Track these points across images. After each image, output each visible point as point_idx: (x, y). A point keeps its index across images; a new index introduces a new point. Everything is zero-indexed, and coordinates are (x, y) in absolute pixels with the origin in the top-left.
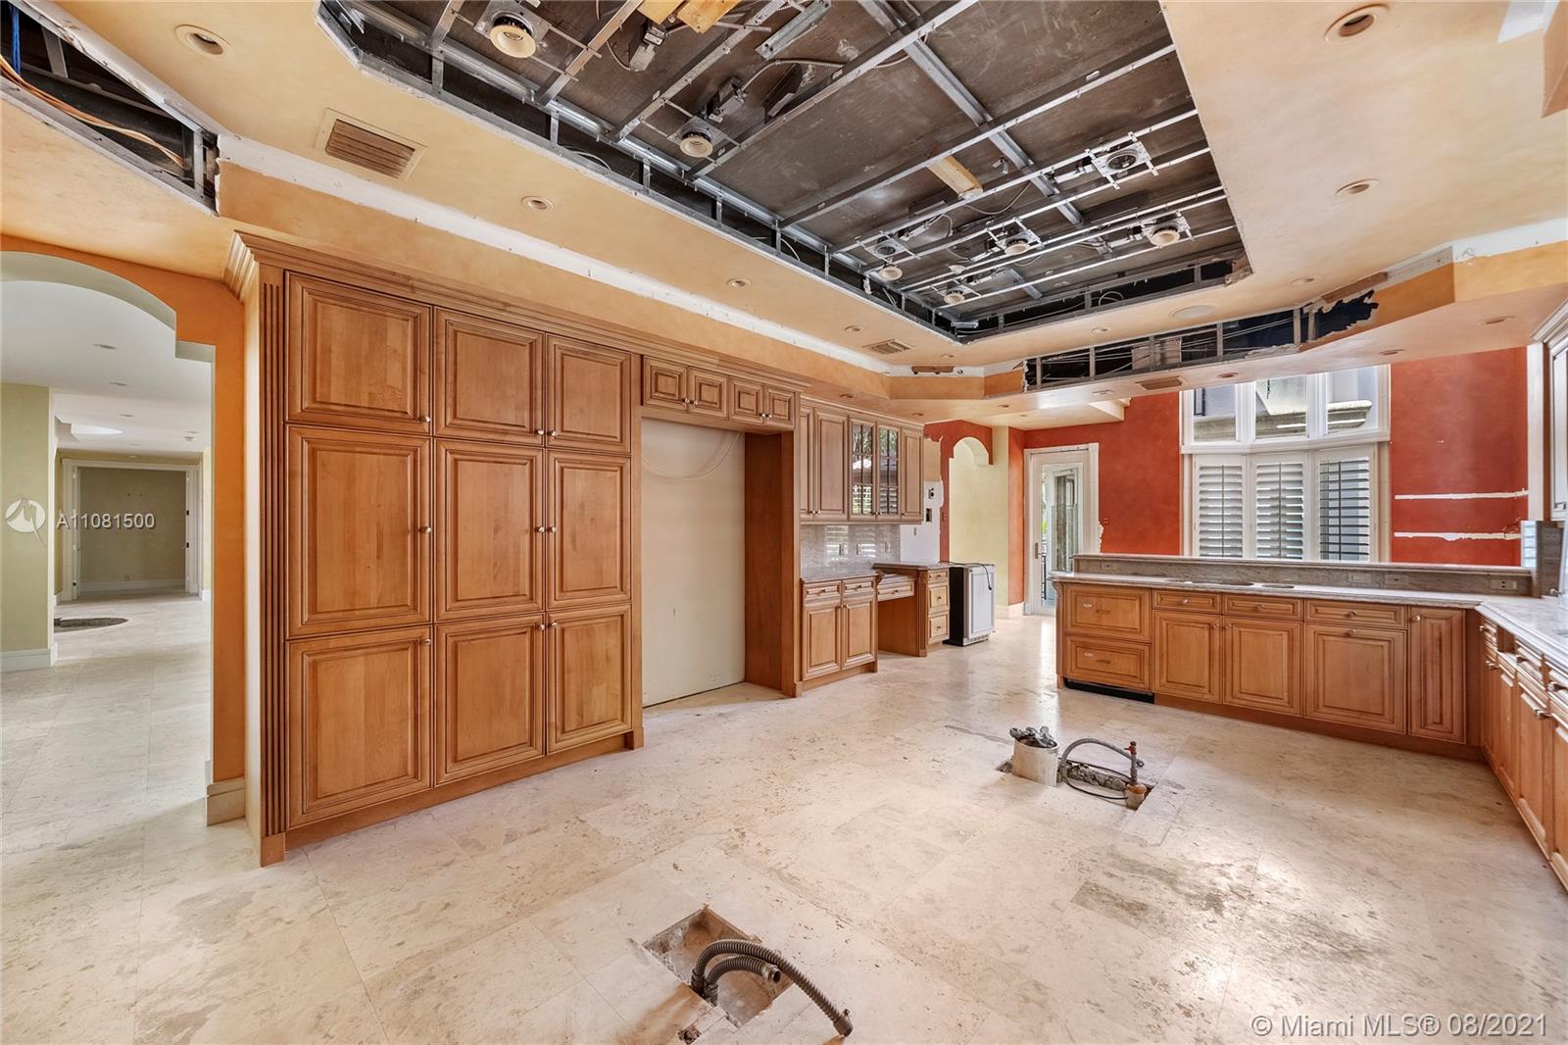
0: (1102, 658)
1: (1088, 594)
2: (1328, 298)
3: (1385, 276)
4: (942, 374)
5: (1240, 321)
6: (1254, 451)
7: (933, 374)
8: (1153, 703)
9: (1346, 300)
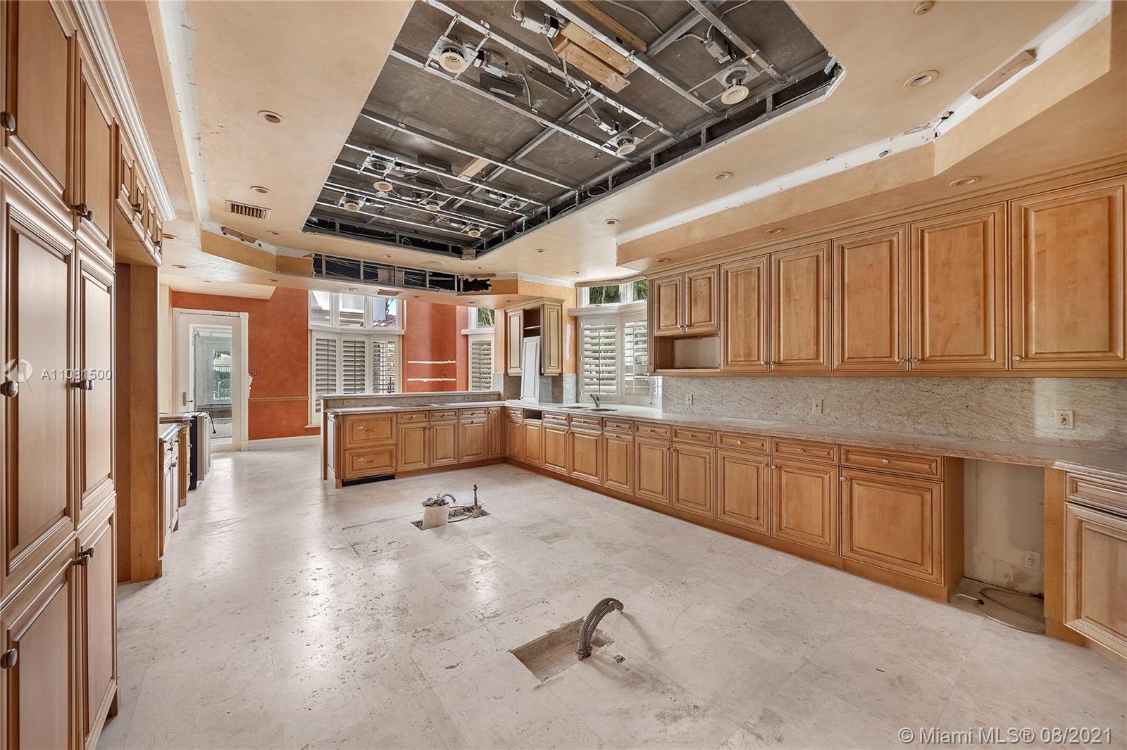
0: (370, 459)
1: (361, 421)
2: (472, 276)
3: (494, 275)
4: (246, 243)
5: (433, 273)
6: (343, 332)
7: (238, 239)
8: (394, 478)
9: (479, 279)
